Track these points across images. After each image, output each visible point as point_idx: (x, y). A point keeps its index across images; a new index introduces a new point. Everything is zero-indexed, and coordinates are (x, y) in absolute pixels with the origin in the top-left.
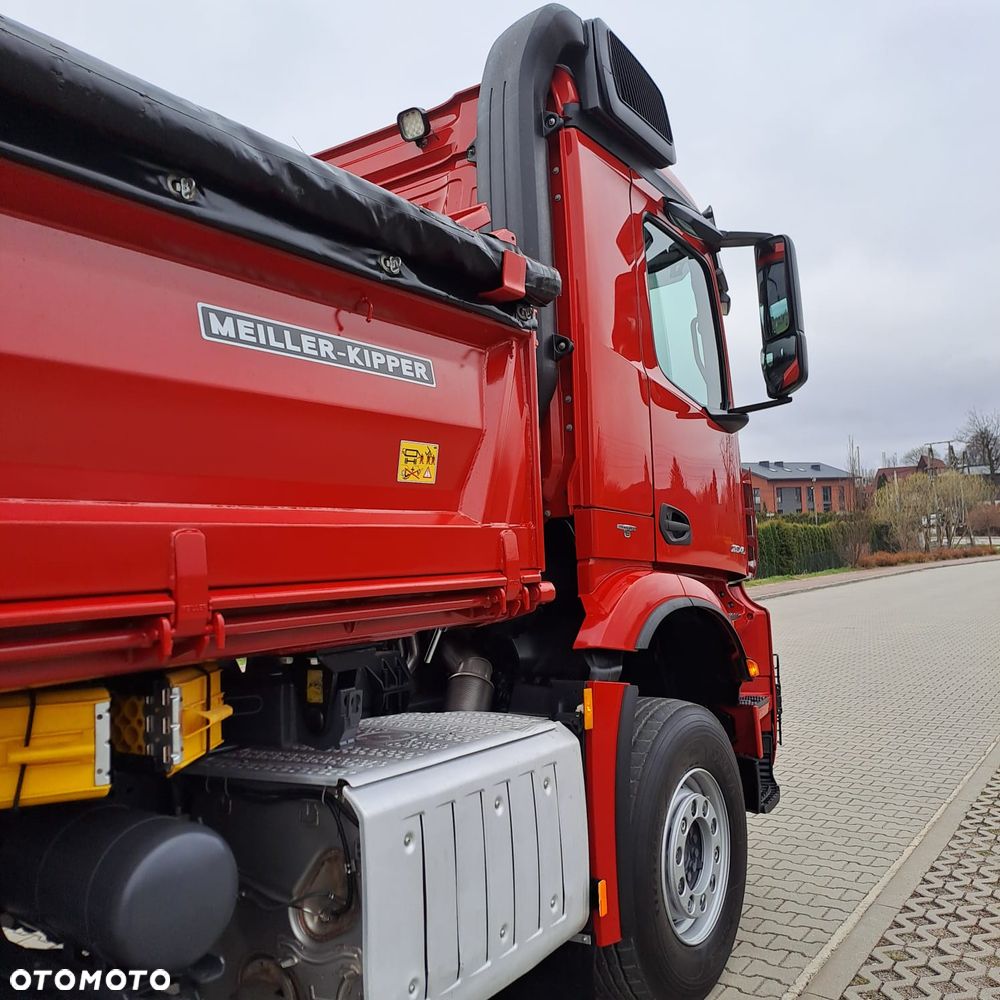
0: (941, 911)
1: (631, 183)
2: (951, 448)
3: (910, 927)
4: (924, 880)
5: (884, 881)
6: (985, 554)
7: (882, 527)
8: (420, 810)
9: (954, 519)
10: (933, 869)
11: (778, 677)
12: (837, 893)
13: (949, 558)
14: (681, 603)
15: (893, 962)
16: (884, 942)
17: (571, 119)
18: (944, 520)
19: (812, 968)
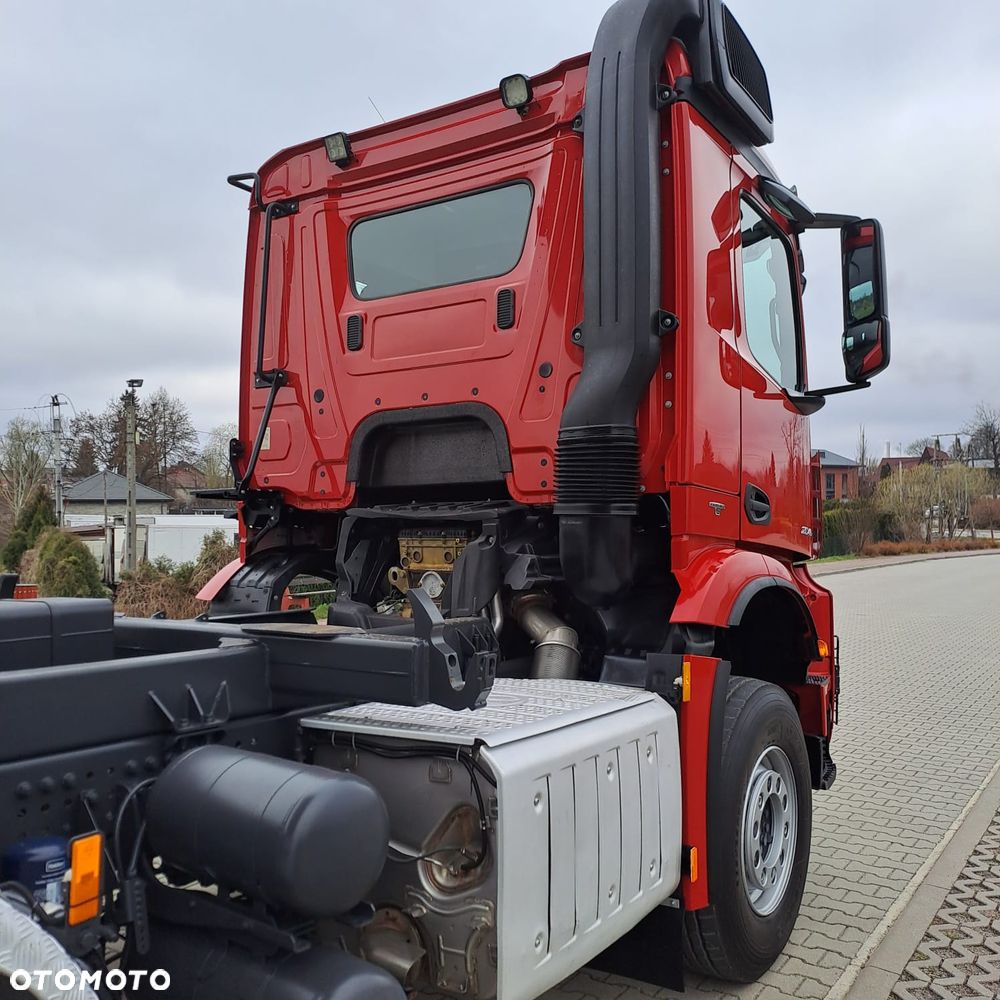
0: (990, 894)
1: (732, 160)
2: (958, 441)
3: (961, 908)
4: (969, 862)
5: (930, 862)
6: (987, 547)
7: (886, 515)
8: (548, 772)
9: (956, 511)
10: (976, 853)
11: (838, 658)
12: (886, 872)
13: (951, 550)
14: (766, 582)
15: (950, 940)
16: (938, 920)
17: (682, 92)
18: (947, 512)
19: (871, 942)
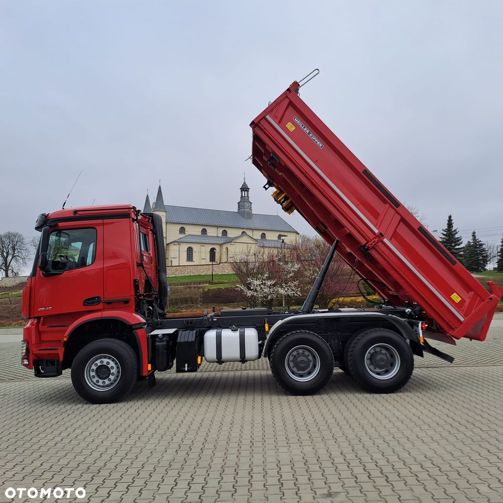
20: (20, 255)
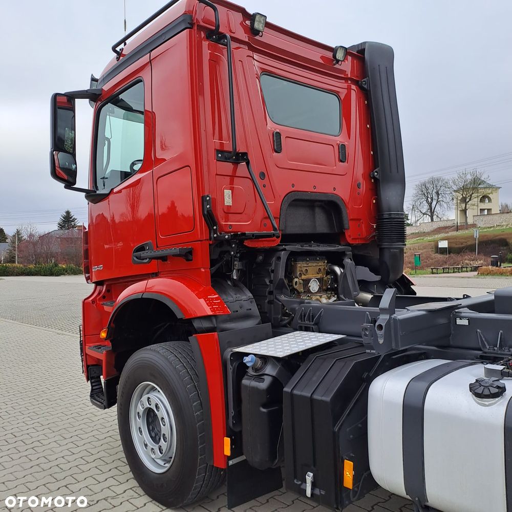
20: (444, 200)
